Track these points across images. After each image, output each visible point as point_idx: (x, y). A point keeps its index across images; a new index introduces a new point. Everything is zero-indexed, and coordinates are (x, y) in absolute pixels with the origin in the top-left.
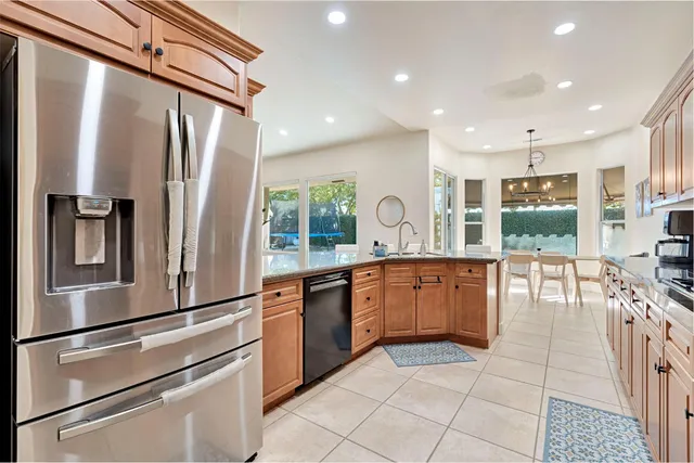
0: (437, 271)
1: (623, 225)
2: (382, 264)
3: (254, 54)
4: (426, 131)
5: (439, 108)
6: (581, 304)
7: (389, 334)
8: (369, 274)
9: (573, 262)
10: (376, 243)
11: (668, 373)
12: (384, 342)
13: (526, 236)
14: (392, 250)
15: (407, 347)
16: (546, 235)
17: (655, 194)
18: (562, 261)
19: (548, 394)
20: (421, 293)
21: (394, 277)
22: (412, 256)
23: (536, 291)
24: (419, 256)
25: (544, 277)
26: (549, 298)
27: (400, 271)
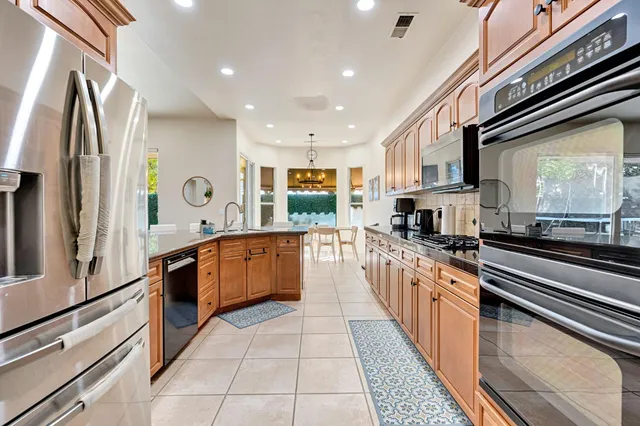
0: (263, 243)
1: (361, 206)
2: (218, 241)
3: (126, 20)
4: (235, 120)
5: (251, 104)
6: (343, 260)
7: (225, 304)
8: (210, 251)
9: (338, 231)
10: (204, 222)
11: (418, 285)
12: (220, 312)
13: (305, 214)
14: (219, 228)
15: (240, 313)
16: (318, 213)
17: (389, 188)
18: (331, 231)
19: (347, 320)
20: (250, 263)
21: (229, 252)
22: (236, 233)
23: (315, 255)
24: (242, 233)
25: (321, 244)
26: (323, 258)
27: (233, 246)
